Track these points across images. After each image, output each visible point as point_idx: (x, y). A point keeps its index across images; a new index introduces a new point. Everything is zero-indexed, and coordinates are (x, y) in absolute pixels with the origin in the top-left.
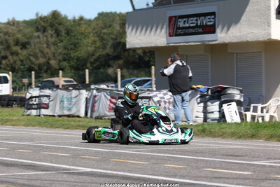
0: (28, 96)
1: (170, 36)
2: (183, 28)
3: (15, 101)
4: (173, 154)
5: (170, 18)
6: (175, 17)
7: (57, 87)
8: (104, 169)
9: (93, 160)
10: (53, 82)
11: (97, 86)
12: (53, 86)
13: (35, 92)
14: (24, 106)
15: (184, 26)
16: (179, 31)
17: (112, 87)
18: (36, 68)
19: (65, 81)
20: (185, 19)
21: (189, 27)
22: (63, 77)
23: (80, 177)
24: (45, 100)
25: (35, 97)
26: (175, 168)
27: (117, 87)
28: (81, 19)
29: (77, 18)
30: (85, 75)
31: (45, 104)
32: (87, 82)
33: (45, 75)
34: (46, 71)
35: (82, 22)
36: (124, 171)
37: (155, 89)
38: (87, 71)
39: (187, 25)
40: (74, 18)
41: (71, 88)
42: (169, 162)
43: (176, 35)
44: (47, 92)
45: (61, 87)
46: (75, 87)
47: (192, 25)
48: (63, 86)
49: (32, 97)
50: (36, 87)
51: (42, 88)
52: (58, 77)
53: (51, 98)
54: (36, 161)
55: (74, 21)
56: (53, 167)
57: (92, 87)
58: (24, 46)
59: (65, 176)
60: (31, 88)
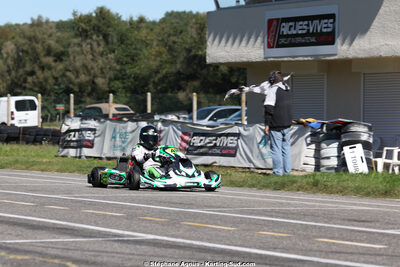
0: (64, 128)
1: (269, 46)
2: (288, 36)
3: (45, 135)
4: (272, 216)
5: (270, 22)
6: (278, 20)
7: (106, 117)
8: (173, 236)
9: (157, 222)
10: (100, 110)
11: (163, 117)
12: (100, 116)
13: (74, 123)
14: (58, 143)
15: (290, 33)
16: (283, 41)
17: (184, 118)
18: (76, 89)
19: (117, 109)
20: (291, 24)
21: (297, 35)
22: (114, 102)
23: (138, 247)
24: (88, 136)
25: (75, 131)
26: (276, 237)
27: (191, 118)
28: (142, 20)
29: (135, 19)
30: (145, 101)
31: (89, 141)
32: (149, 111)
33: (88, 99)
34: (89, 95)
35: (143, 25)
36: (201, 240)
37: (246, 123)
38: (149, 94)
39: (294, 32)
40: (131, 18)
41: (125, 119)
42: (266, 228)
43: (278, 46)
44: (92, 124)
45: (111, 117)
46: (131, 118)
47: (300, 32)
48: (114, 115)
49: (69, 131)
50: (76, 116)
51: (84, 118)
52: (107, 102)
53: (98, 133)
54: (75, 222)
55: (131, 22)
56: (99, 232)
57: (157, 117)
58: (59, 57)
59: (116, 245)
60: (69, 117)
